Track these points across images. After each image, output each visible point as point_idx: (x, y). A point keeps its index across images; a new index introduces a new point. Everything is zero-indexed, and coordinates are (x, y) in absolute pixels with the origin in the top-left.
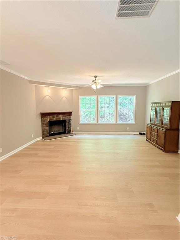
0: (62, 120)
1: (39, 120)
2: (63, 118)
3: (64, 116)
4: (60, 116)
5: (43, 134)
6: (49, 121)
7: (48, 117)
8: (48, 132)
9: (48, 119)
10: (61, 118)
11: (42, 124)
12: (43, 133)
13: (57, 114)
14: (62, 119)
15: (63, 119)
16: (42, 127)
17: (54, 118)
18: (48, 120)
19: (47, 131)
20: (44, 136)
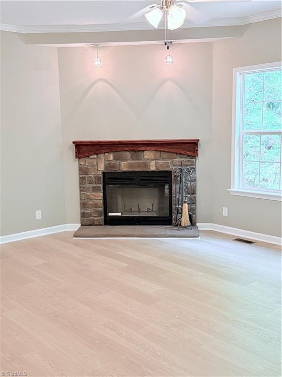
0: (153, 172)
1: (71, 166)
2: (161, 162)
3: (165, 155)
4: (148, 155)
5: (83, 215)
6: (104, 173)
7: (102, 156)
8: (101, 209)
9: (101, 164)
10: (153, 162)
11: (82, 179)
12: (83, 211)
13: (136, 147)
14: (153, 168)
15: (162, 169)
16: (82, 189)
17: (123, 163)
18: (102, 168)
19: (96, 205)
20: (87, 222)
